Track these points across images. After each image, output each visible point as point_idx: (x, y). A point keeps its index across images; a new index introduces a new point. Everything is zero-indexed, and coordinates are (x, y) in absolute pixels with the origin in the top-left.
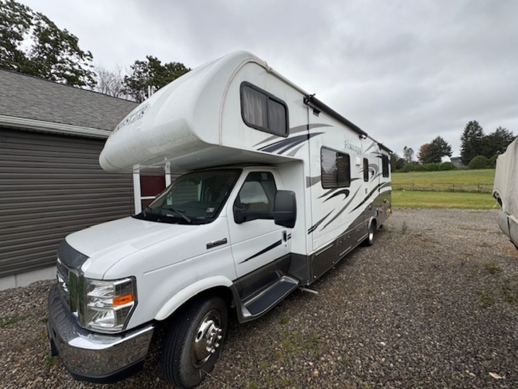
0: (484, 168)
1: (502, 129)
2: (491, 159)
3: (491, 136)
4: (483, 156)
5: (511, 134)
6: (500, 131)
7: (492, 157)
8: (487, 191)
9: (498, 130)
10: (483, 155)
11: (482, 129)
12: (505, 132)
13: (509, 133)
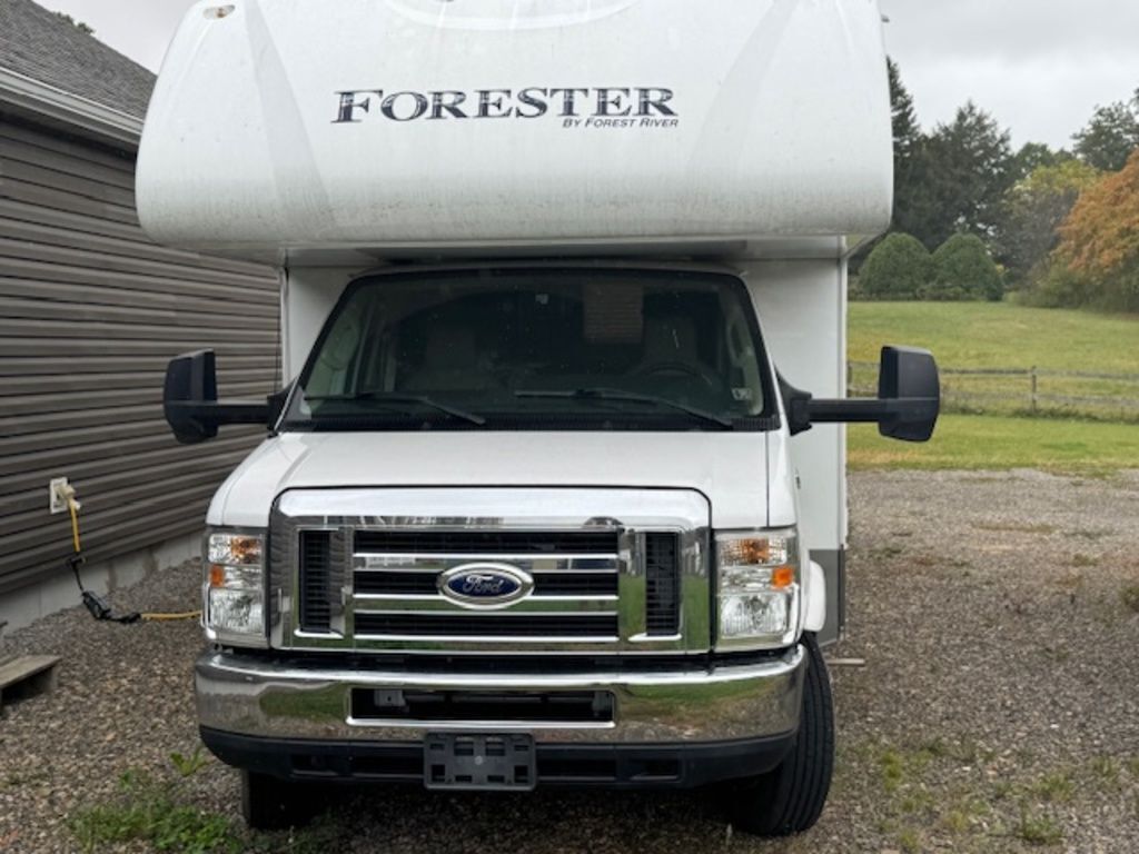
0: (916, 298)
1: (977, 111)
2: (938, 251)
3: (936, 138)
4: (910, 238)
5: (1003, 140)
6: (970, 120)
7: (943, 246)
8: (962, 403)
9: (962, 117)
10: (909, 232)
11: (908, 103)
12: (984, 128)
13: (998, 136)
